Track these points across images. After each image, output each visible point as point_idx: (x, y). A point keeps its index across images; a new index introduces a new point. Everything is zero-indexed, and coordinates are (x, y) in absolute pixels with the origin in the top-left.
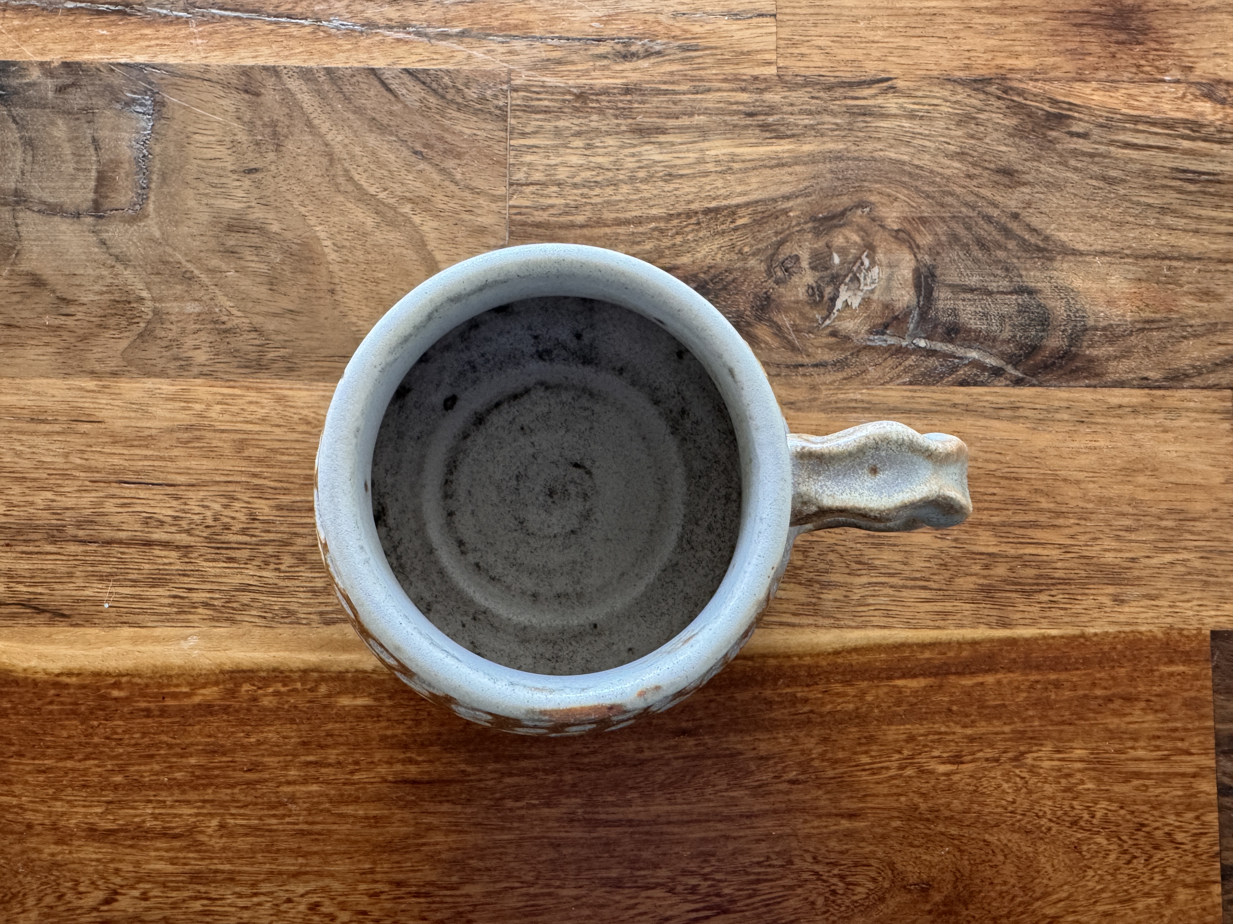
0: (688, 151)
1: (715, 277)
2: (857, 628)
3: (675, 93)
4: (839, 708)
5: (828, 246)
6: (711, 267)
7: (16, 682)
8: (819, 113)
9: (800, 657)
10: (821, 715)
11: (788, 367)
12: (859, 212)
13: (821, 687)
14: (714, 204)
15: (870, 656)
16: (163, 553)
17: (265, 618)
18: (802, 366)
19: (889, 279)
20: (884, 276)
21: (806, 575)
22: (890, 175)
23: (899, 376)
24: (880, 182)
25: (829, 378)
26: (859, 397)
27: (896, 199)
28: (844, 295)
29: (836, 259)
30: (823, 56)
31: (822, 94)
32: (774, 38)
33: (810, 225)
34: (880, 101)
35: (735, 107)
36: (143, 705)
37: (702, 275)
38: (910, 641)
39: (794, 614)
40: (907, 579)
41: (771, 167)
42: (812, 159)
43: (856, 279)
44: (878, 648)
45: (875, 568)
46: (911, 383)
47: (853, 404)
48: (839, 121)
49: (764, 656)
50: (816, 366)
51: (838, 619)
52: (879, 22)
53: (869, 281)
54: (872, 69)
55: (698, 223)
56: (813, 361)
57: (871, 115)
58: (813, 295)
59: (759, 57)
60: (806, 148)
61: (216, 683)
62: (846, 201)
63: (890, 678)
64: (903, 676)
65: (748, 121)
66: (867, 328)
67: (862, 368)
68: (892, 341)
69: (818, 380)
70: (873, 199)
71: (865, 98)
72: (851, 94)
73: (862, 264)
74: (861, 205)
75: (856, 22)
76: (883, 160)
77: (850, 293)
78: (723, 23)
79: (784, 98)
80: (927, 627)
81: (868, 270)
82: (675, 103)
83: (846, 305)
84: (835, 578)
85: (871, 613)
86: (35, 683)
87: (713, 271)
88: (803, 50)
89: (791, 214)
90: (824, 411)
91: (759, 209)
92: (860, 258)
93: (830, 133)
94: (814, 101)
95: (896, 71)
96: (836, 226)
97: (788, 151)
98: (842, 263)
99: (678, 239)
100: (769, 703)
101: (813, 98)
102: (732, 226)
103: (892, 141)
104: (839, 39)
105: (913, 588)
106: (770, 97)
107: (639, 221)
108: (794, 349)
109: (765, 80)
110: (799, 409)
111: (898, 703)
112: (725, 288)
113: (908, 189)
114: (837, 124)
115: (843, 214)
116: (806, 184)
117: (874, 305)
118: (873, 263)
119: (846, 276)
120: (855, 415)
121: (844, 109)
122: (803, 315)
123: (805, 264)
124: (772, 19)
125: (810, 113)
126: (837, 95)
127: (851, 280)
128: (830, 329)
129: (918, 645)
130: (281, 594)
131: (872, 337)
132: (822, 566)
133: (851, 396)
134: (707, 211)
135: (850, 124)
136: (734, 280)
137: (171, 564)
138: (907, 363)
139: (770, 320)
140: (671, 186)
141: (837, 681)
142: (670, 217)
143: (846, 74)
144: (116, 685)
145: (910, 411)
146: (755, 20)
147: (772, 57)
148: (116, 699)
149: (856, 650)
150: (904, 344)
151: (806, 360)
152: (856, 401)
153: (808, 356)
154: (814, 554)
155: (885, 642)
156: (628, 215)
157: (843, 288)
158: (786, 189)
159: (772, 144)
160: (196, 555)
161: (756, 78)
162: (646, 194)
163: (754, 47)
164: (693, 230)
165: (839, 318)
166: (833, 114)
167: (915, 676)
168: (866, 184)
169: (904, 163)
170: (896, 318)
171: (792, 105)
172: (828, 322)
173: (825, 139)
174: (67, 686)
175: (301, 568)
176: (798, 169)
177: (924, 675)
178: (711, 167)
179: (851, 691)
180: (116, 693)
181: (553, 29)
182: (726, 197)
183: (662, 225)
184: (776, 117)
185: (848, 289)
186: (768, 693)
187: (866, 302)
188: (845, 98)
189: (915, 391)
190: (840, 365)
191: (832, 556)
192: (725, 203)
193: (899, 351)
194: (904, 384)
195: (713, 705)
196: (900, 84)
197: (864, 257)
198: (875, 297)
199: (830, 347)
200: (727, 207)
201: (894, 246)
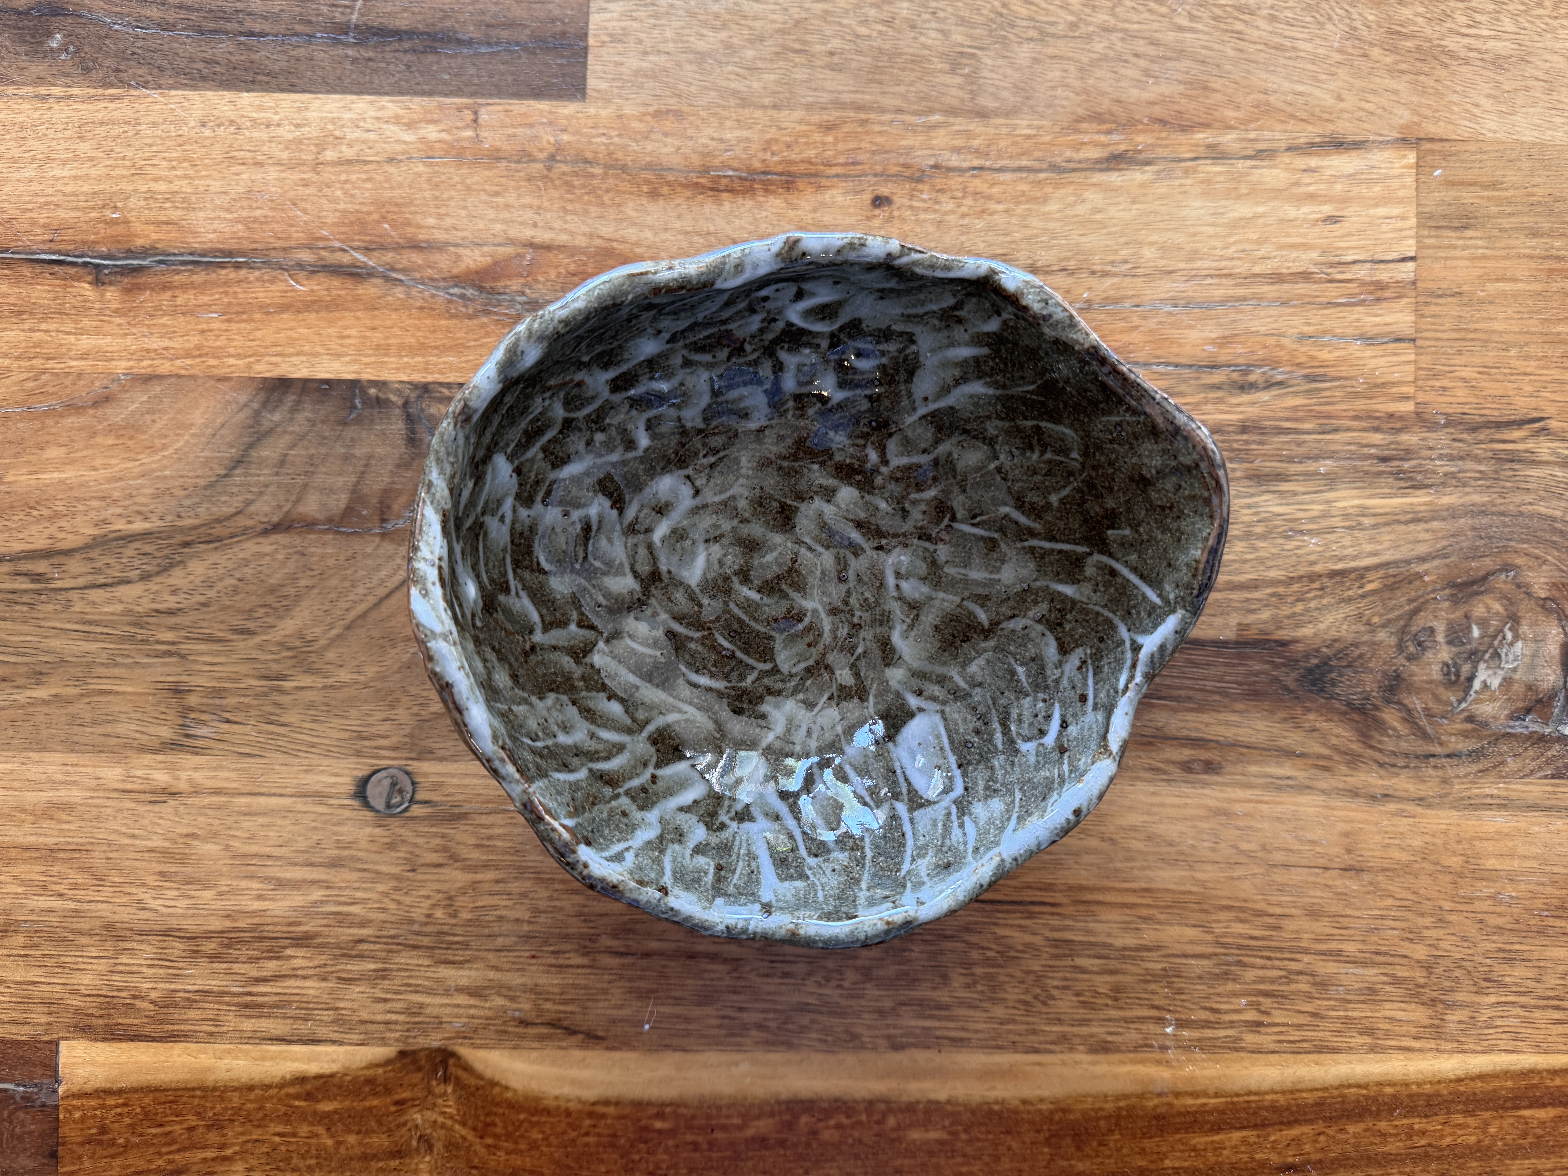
0: (1312, 502)
1: (1340, 652)
2: (1483, 1052)
3: (1296, 431)
4: (1459, 1141)
5: (1467, 617)
6: (1335, 641)
7: (547, 1111)
8: (1461, 458)
9: (1419, 1085)
10: (1440, 1149)
11: (1417, 757)
12: (1503, 577)
13: (1441, 1118)
14: (1340, 566)
15: (1496, 1084)
16: (711, 967)
17: (826, 1041)
18: (1433, 756)
19: (1534, 656)
20: (1527, 652)
21: (1429, 993)
22: (1539, 534)
23: (1540, 768)
24: (1528, 541)
25: (1462, 771)
26: (1495, 792)
27: (1545, 562)
28: (1483, 674)
29: (1476, 632)
30: (1467, 391)
31: (1464, 436)
32: (1411, 368)
33: (1448, 591)
34: (1530, 445)
35: (1365, 450)
36: (690, 1138)
37: (1325, 650)
38: (1539, 1067)
39: (1416, 1038)
40: (1540, 998)
41: (1407, 523)
42: (1453, 513)
43: (1497, 655)
44: (1506, 1074)
45: (1505, 985)
46: (1553, 777)
47: (1489, 801)
48: (1483, 468)
49: (1380, 1084)
50: (1449, 756)
51: (1463, 1043)
52: (1532, 350)
53: (1511, 657)
54: (1522, 405)
55: (1322, 589)
56: (1447, 751)
57: (1519, 461)
58: (1448, 674)
59: (1394, 390)
60: (1446, 500)
61: (772, 1114)
62: (1488, 563)
63: (1517, 1108)
64: (1530, 1107)
65: (1382, 467)
66: (1506, 712)
67: (1499, 759)
68: (1535, 727)
69: (1450, 772)
70: (1519, 561)
71: (1513, 442)
72: (1498, 436)
73: (1504, 638)
74: (1506, 568)
75: (1506, 350)
76: (1531, 516)
77: (1490, 672)
78: (1356, 349)
79: (1423, 439)
80: (1559, 1052)
81: (1511, 644)
82: (1299, 444)
83: (1485, 686)
84: (1460, 997)
85: (1499, 1036)
86: (568, 1113)
87: (1337, 645)
88: (1445, 383)
89: (1426, 578)
90: (1454, 808)
91: (1391, 571)
92: (1501, 631)
93: (1473, 483)
94: (1456, 444)
95: (1550, 410)
96: (1478, 593)
97: (1425, 504)
98: (1482, 637)
99: (1299, 608)
100: (1384, 1135)
101: (1454, 440)
102: (1360, 592)
103: (1542, 493)
104: (1485, 370)
105: (1545, 1008)
106: (1409, 439)
107: (1254, 585)
108: (1425, 736)
109: (1401, 418)
110: (1429, 806)
111: (1524, 1135)
112: (1349, 666)
113: (1558, 550)
114: (1480, 472)
115: (1485, 578)
116: (1444, 543)
117: (1516, 686)
118: (1516, 637)
119: (1486, 652)
120: (1489, 813)
121: (1490, 454)
122: (1437, 698)
123: (1440, 638)
124: (1410, 345)
125: (1451, 458)
126: (1482, 437)
127: (1491, 657)
128: (1466, 714)
129: (1548, 1071)
130: (843, 1014)
131: (1512, 723)
132: (1447, 984)
133: (1487, 791)
134: (1333, 574)
135: (1496, 472)
136: (1361, 656)
137: (719, 979)
138: (1549, 753)
139: (1399, 703)
140: (1291, 545)
141: (1458, 1112)
142: (1290, 581)
143: (1492, 412)
144: (660, 1116)
145: (1549, 809)
146: (1391, 346)
147: (1409, 390)
148: (660, 1132)
149: (1481, 1077)
150: (1547, 731)
151: (1438, 750)
152: (1492, 796)
153: (1441, 744)
154: (1439, 970)
155: (1513, 1068)
156: (1242, 578)
157: (1482, 666)
158: (1422, 549)
159: (1406, 495)
160: (747, 969)
161: (1391, 416)
162: (1262, 554)
163: (1389, 378)
164: (1315, 597)
165: (1477, 701)
166: (1477, 459)
167: (1544, 1106)
168: (1512, 544)
169: (1554, 519)
170: (1539, 701)
171: (1431, 448)
172: (1464, 705)
173: (1467, 489)
174: (603, 1116)
175: (868, 985)
176: (1436, 524)
177: (1553, 1105)
178: (1336, 521)
179: (1471, 1121)
180: (658, 1125)
181: (1159, 352)
182: (1354, 558)
183: (1281, 590)
184: (1413, 463)
185: (1488, 668)
186: (1383, 1125)
187: (1507, 682)
188: (1492, 441)
189: (1557, 785)
190: (1475, 755)
191: (1458, 973)
192: (1353, 564)
193: (1541, 739)
194: (1546, 777)
195: (1322, 1138)
196: (1554, 424)
197: (1506, 629)
198: (1517, 676)
199: (1465, 735)
200: (1354, 570)
201: (1541, 617)
